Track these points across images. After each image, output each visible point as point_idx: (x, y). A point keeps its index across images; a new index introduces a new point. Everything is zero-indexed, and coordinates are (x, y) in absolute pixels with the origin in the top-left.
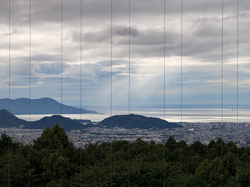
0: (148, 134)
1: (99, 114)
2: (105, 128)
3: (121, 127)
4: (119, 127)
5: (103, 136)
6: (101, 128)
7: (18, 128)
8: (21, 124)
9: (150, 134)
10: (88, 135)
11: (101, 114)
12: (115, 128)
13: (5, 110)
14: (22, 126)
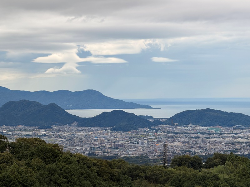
0: (238, 133)
1: (154, 109)
2: (176, 125)
3: (196, 125)
4: (194, 125)
5: (183, 135)
6: (173, 125)
7: (71, 125)
8: (75, 121)
9: (241, 133)
10: (164, 134)
11: (156, 108)
12: (190, 126)
13: (54, 104)
14: (75, 123)
